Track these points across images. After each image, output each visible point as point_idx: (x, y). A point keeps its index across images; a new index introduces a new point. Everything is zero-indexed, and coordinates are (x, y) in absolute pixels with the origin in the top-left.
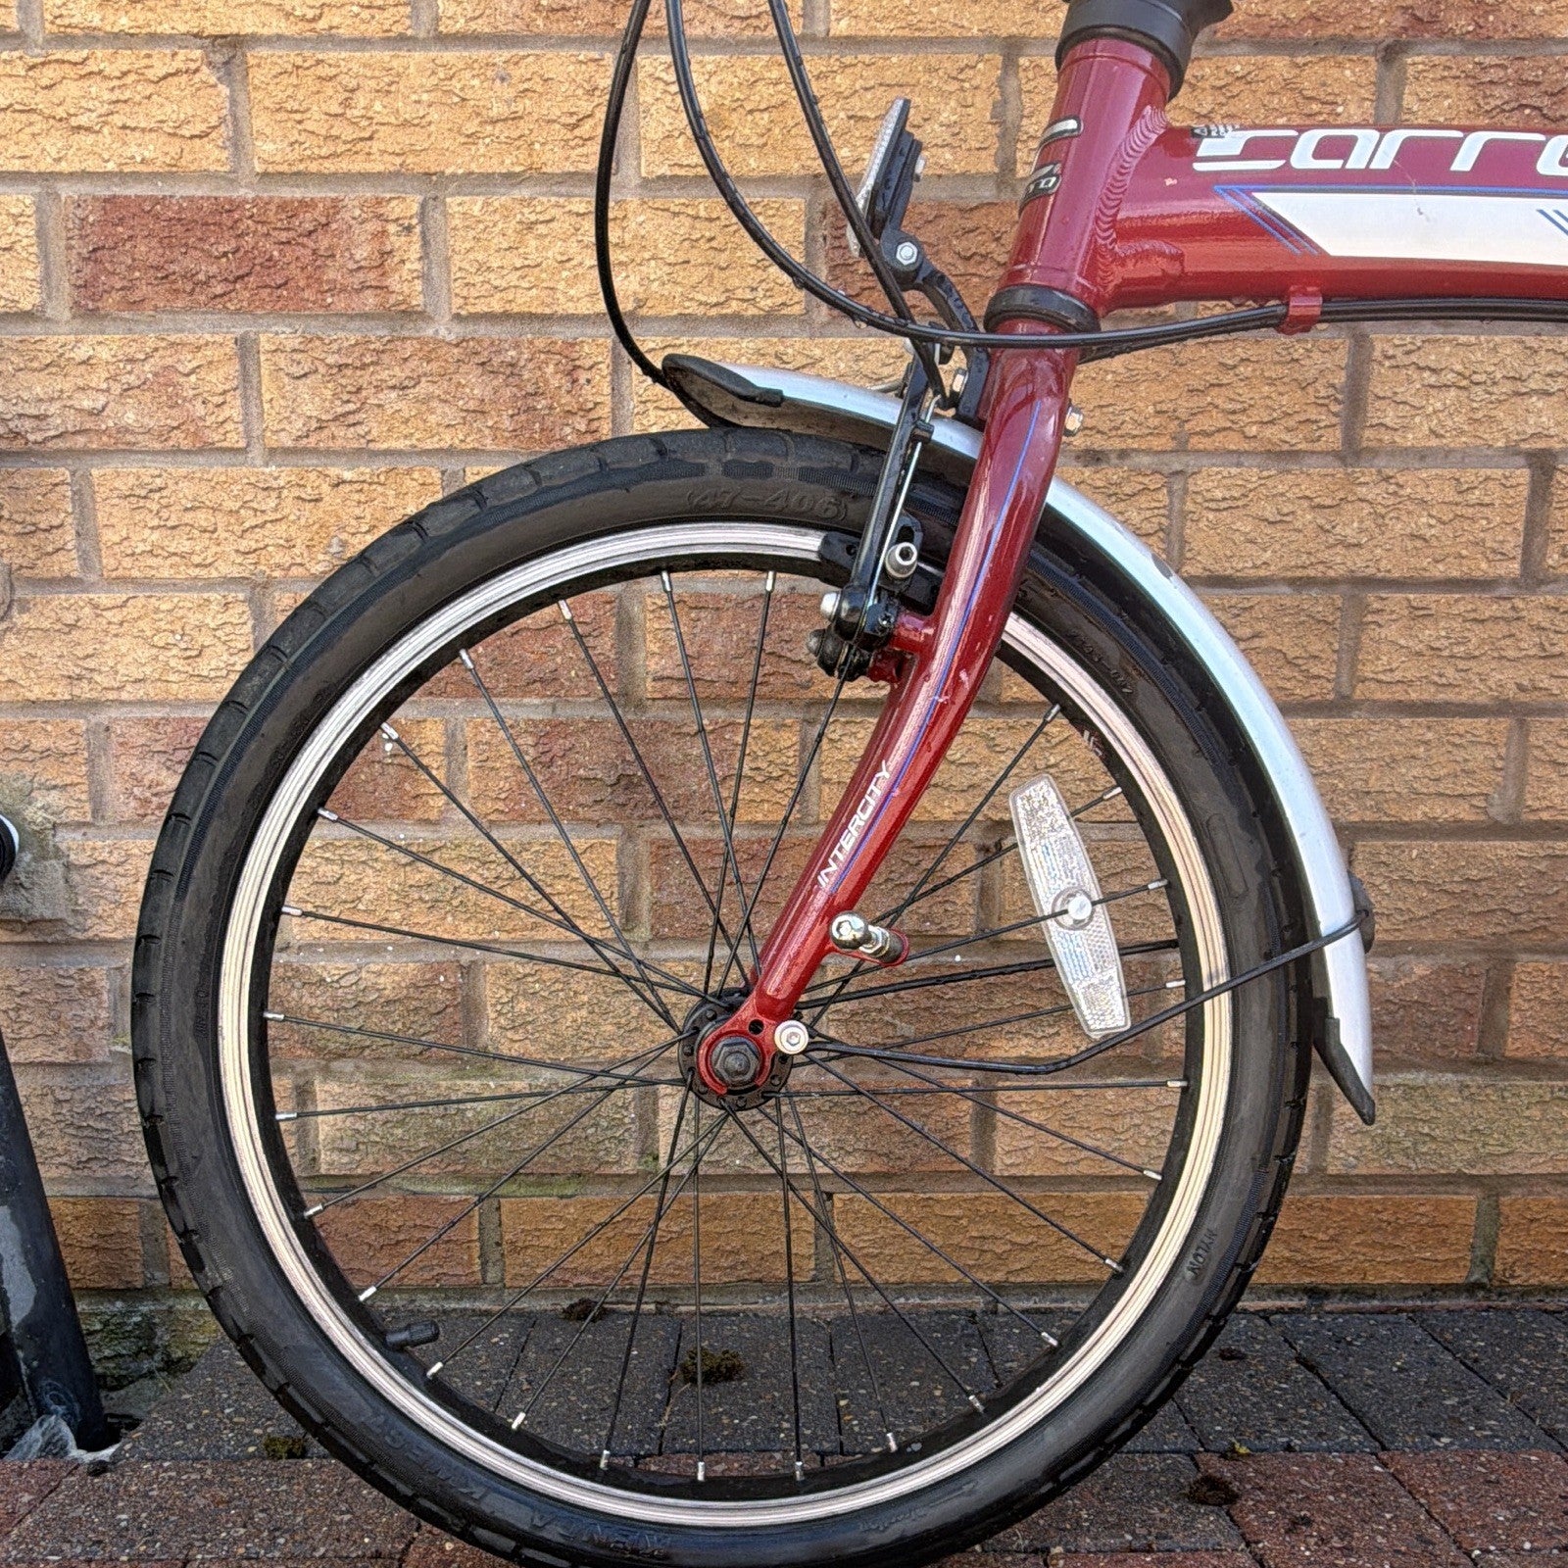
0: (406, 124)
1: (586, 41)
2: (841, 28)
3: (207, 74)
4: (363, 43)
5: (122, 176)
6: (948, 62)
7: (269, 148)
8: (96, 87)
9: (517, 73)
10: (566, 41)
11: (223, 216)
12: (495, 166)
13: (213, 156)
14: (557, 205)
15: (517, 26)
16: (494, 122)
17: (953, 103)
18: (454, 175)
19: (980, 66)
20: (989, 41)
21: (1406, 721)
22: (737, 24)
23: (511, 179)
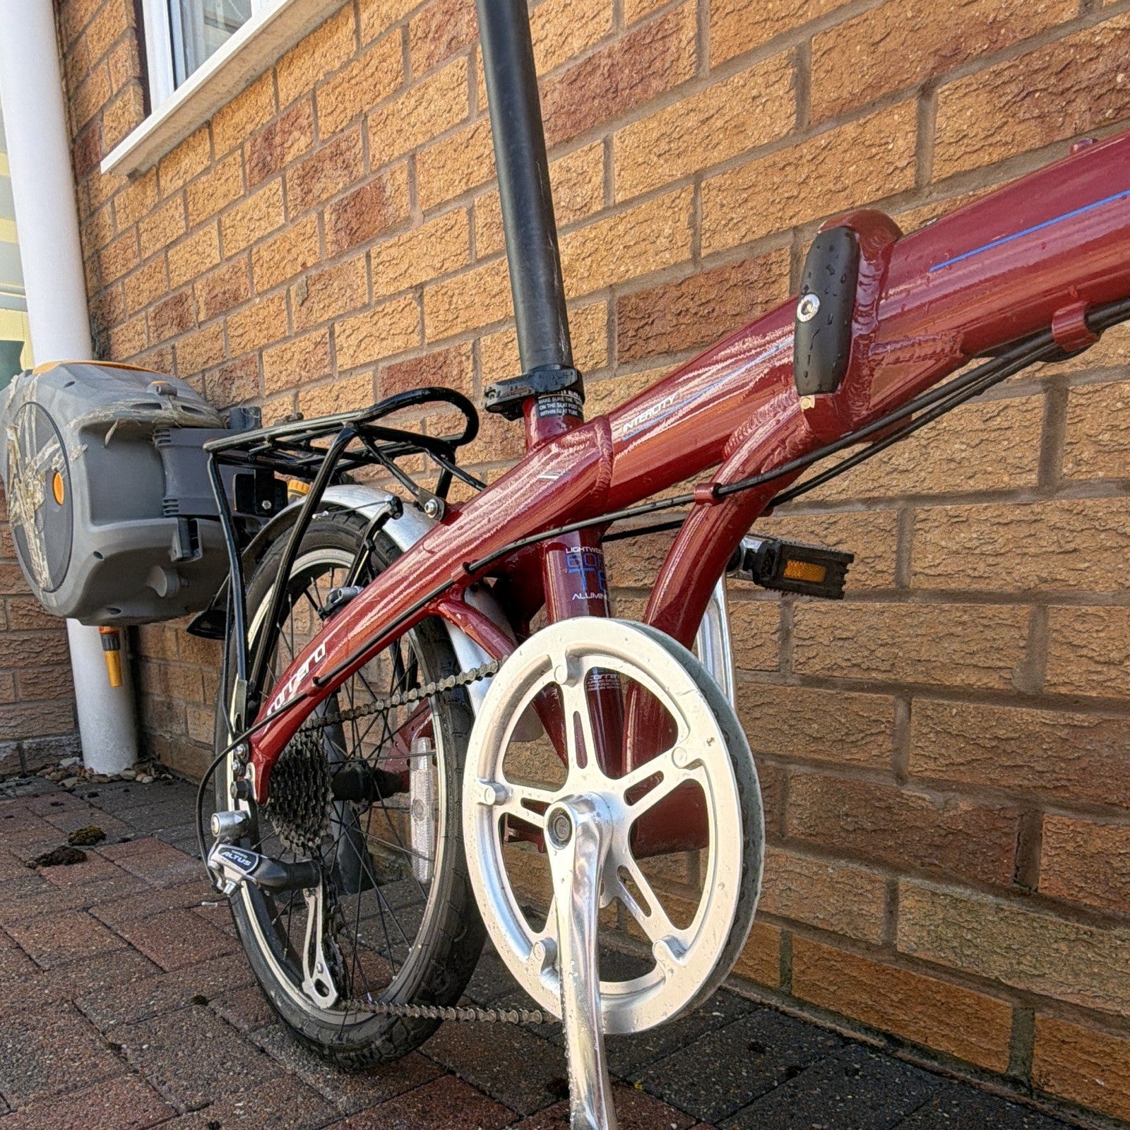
0: (467, 308)
2: (620, 197)
3: (414, 304)
4: (455, 273)
5: (393, 356)
7: (430, 331)
8: (386, 320)
11: (418, 366)
12: (495, 319)
13: (416, 339)
17: (670, 223)
18: (483, 327)
19: (683, 195)
20: (687, 178)
21: (946, 606)
22: (578, 213)
23: (500, 323)
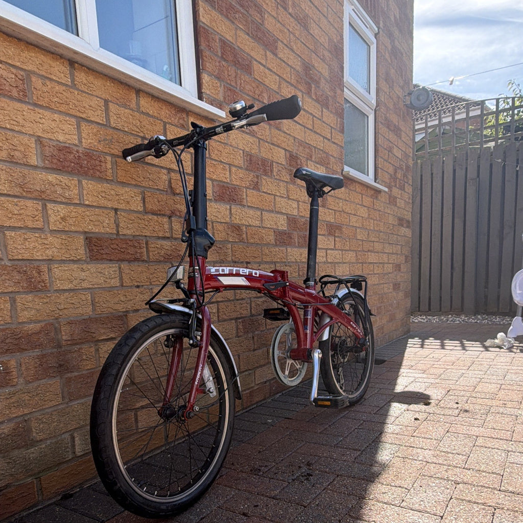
1: (35, 199)
2: (87, 203)
6: (106, 211)
9: (20, 204)
10: (30, 199)
14: (32, 235)
15: (19, 194)
16: (15, 215)
18: (6, 226)
20: (112, 208)
23: (20, 228)
